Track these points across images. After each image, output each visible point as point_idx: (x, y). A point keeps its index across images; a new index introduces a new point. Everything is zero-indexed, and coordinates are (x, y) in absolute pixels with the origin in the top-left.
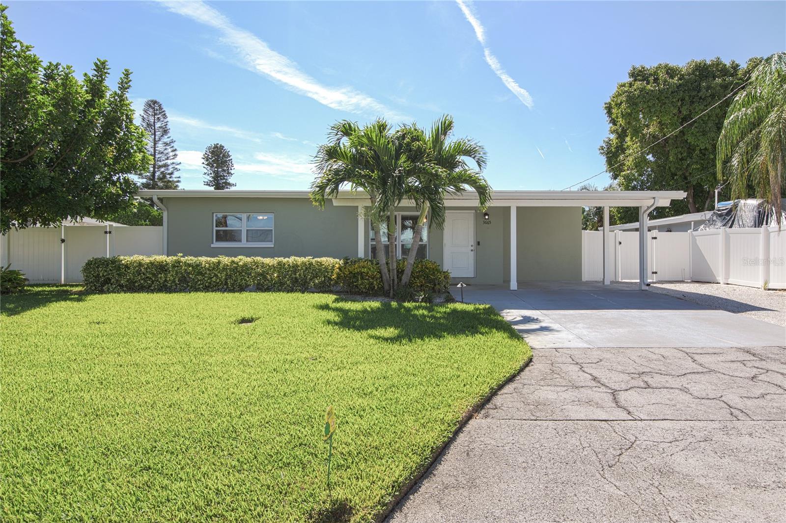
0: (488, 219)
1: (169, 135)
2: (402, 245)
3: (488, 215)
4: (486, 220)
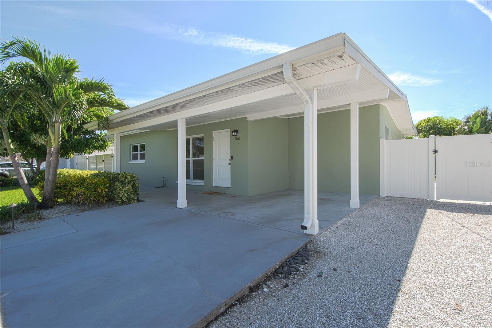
2: (194, 160)
3: (236, 131)
4: (236, 136)
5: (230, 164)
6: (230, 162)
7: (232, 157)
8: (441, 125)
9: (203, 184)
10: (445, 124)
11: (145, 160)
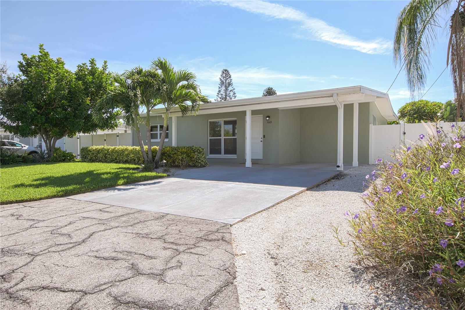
0: (268, 120)
1: (233, 86)
2: (224, 139)
3: (269, 117)
4: (268, 121)
5: (261, 141)
6: (262, 140)
7: (264, 136)
8: (424, 109)
9: (236, 158)
10: (428, 109)
11: (168, 139)
